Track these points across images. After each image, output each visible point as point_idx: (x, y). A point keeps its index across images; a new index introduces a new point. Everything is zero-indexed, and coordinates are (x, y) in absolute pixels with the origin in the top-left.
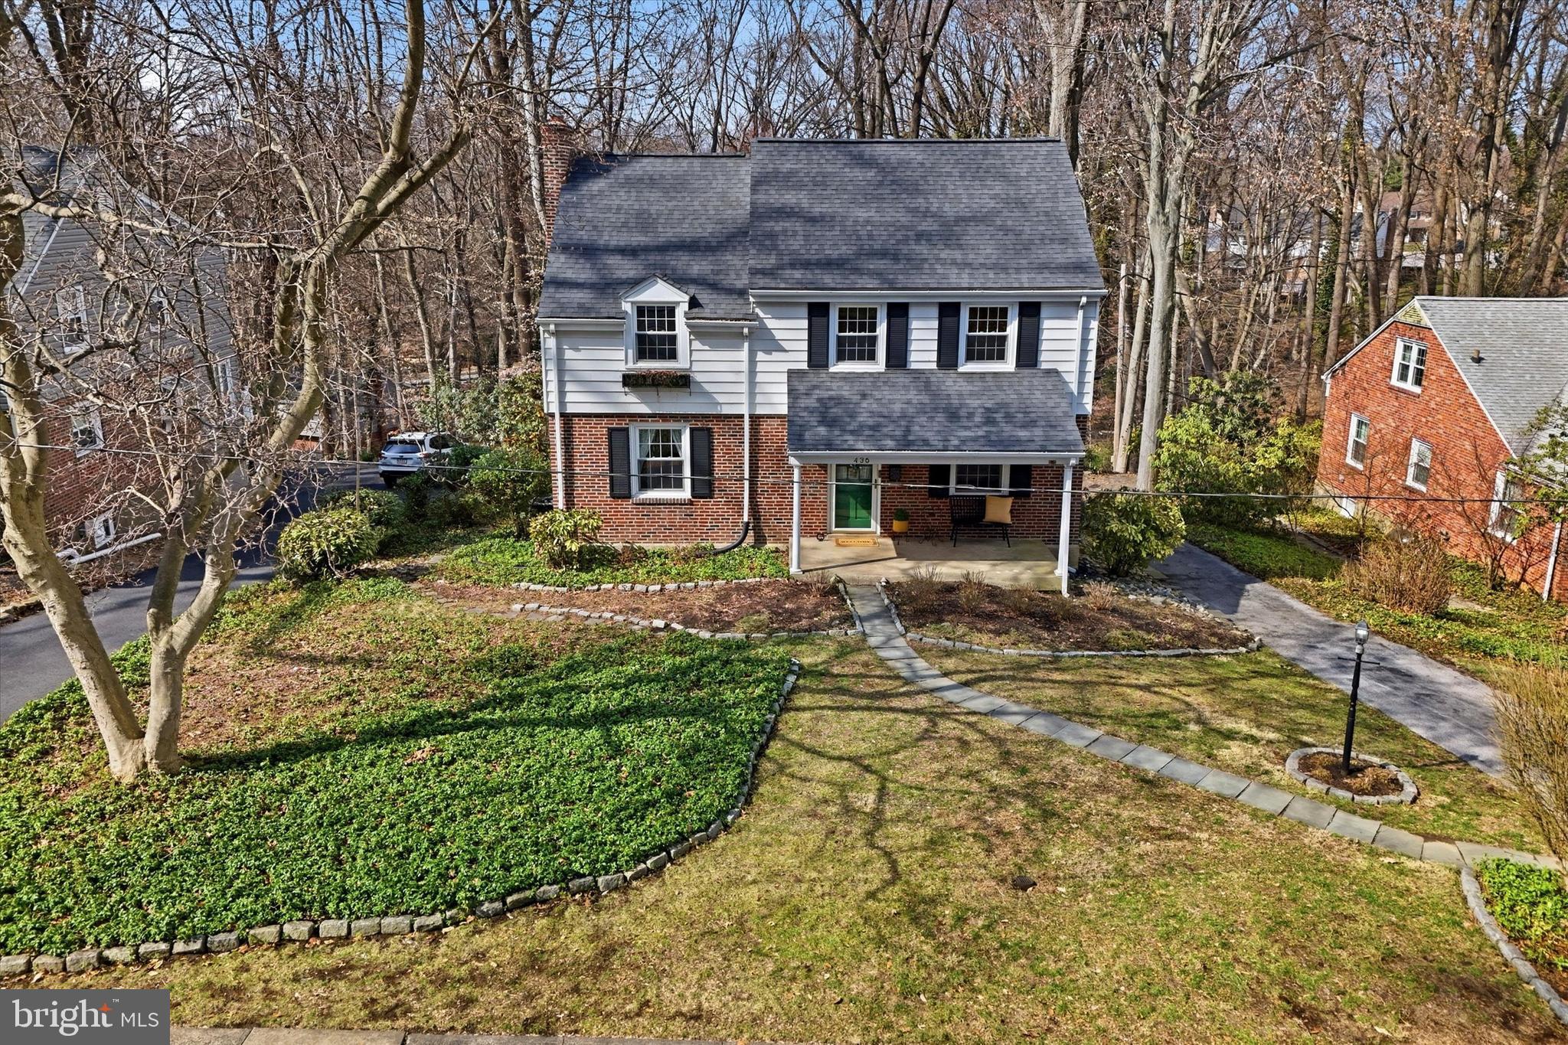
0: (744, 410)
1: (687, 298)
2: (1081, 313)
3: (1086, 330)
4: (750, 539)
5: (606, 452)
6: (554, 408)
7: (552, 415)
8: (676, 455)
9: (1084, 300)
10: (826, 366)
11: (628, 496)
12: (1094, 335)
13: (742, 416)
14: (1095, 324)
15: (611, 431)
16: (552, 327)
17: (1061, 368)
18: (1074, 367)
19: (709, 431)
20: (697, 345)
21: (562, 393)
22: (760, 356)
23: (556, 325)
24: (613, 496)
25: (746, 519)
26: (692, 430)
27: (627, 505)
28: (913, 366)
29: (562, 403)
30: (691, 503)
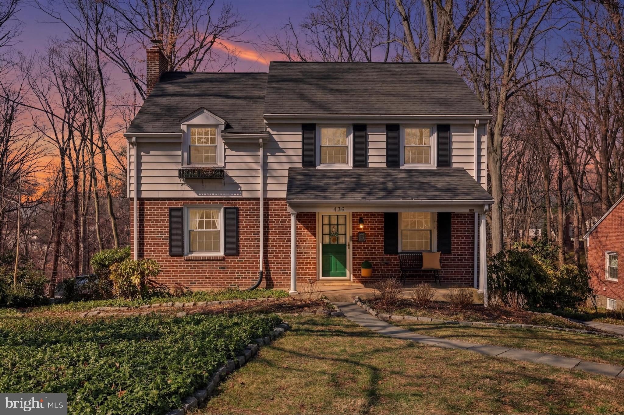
0: (260, 195)
1: (223, 122)
2: (475, 131)
3: (479, 143)
4: (263, 284)
5: (167, 224)
6: (133, 195)
7: (132, 199)
8: (215, 227)
9: (477, 122)
10: (315, 166)
11: (182, 255)
12: (484, 146)
13: (258, 199)
14: (484, 139)
15: (171, 210)
16: (134, 139)
17: (466, 167)
18: (474, 166)
19: (237, 210)
20: (229, 152)
21: (139, 184)
22: (271, 159)
23: (137, 138)
24: (172, 255)
25: (261, 269)
26: (225, 209)
27: (180, 260)
28: (371, 165)
29: (139, 191)
30: (224, 259)
